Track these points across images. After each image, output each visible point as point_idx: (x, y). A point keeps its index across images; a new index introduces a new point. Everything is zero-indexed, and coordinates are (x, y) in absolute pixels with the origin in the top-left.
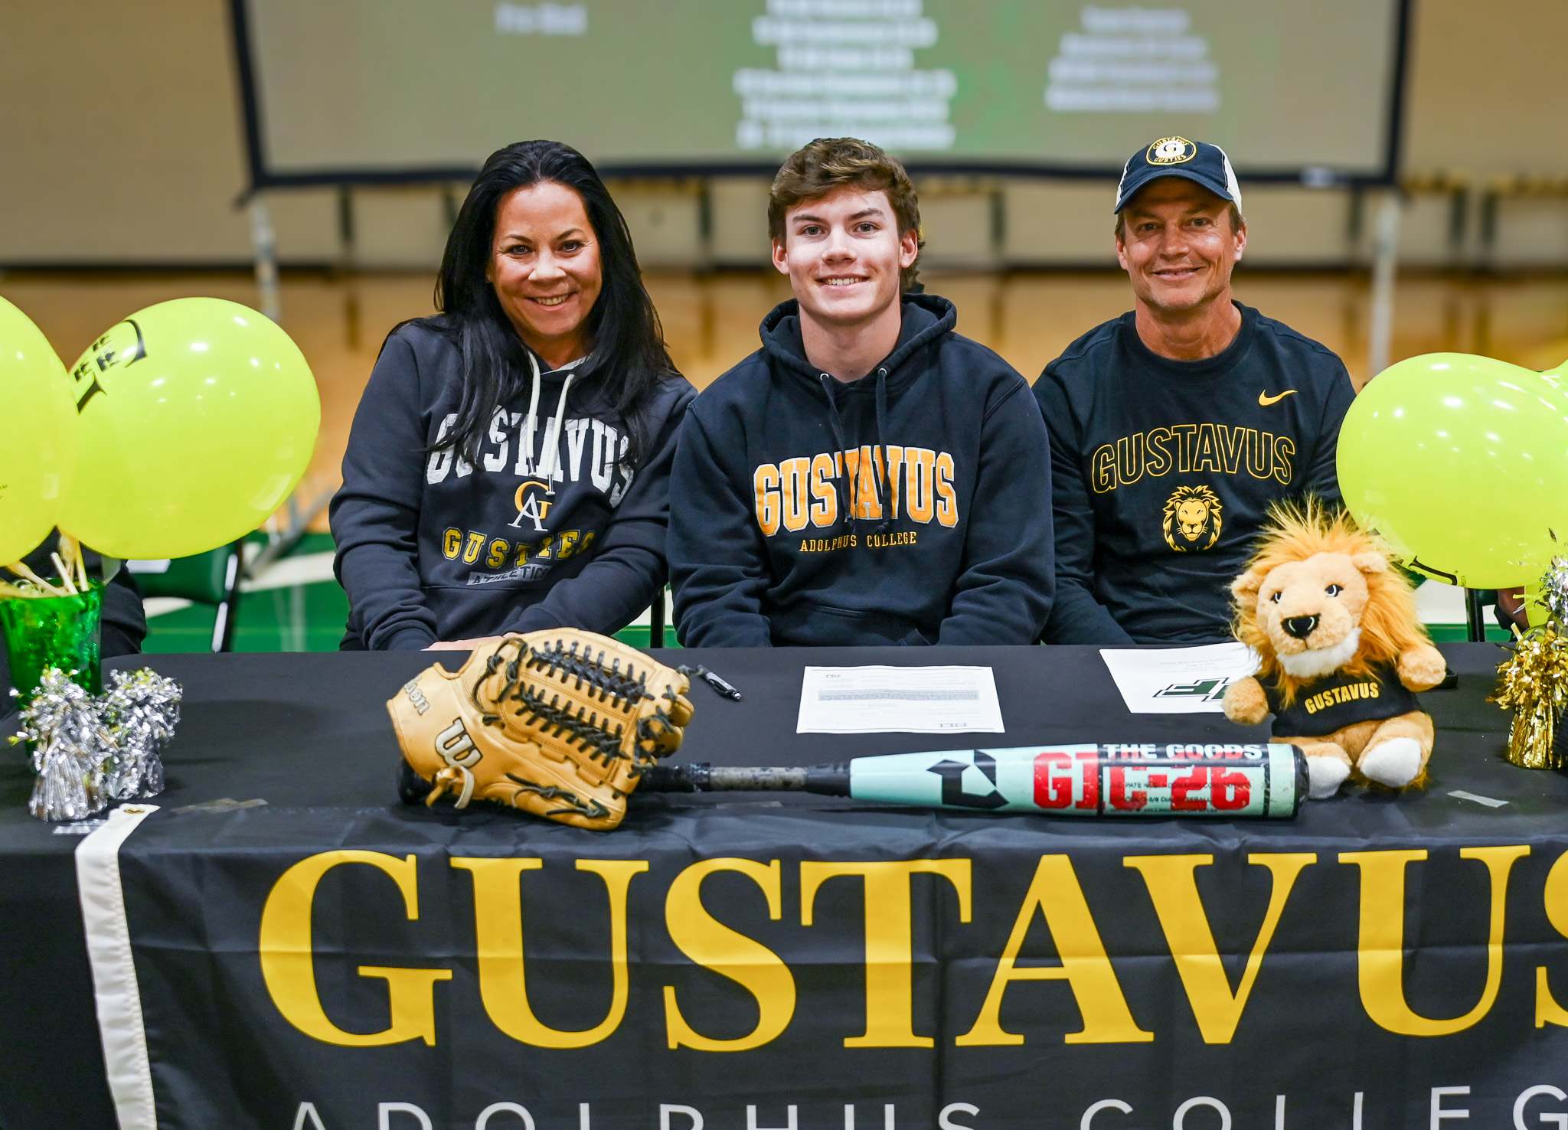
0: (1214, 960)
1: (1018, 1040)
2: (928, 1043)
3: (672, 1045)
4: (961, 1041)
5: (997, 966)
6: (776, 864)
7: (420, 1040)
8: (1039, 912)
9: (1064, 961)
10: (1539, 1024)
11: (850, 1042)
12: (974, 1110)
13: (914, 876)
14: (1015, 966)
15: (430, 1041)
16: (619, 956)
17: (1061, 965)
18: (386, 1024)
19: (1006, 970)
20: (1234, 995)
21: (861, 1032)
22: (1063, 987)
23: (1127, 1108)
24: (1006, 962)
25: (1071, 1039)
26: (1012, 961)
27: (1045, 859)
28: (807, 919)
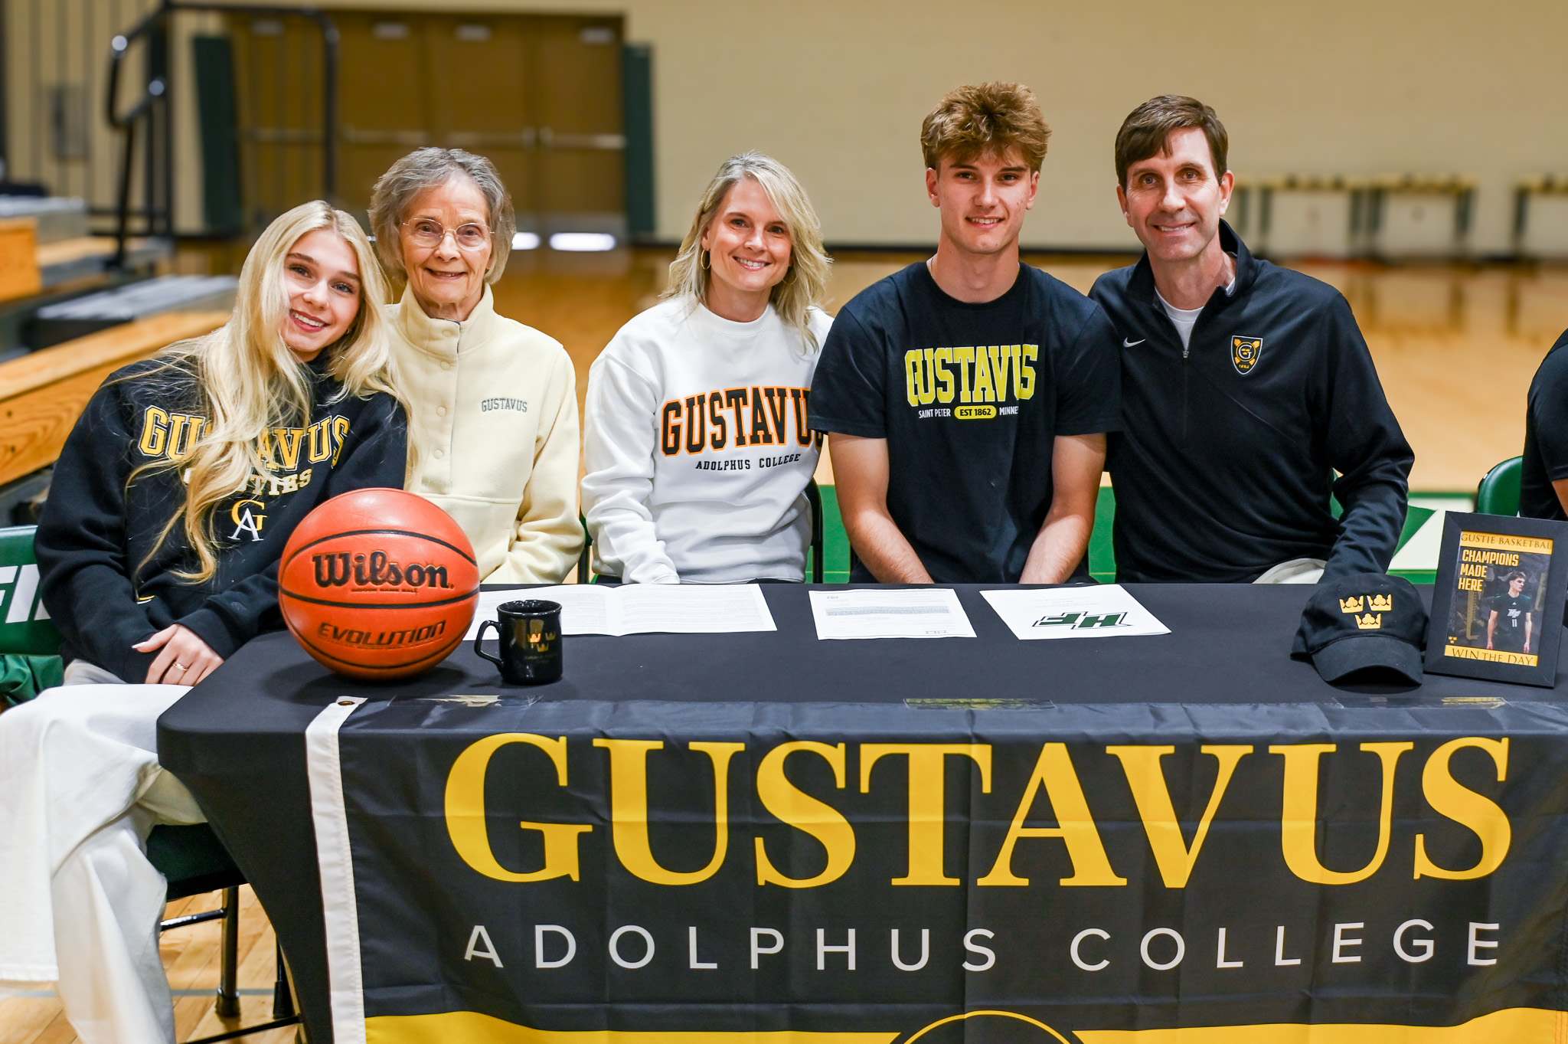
0: (1174, 826)
1: (1024, 882)
2: (956, 882)
3: (761, 882)
4: (981, 882)
5: (1010, 826)
6: (842, 746)
7: (568, 877)
8: (1042, 788)
9: (1060, 823)
10: (1417, 876)
11: (896, 882)
12: (990, 934)
13: (946, 756)
14: (1023, 827)
15: (576, 878)
16: (722, 818)
17: (1058, 827)
18: (541, 865)
19: (1017, 830)
20: (1188, 850)
21: (905, 874)
22: (1060, 842)
23: (1106, 936)
24: (1017, 823)
25: (1064, 882)
26: (1021, 823)
27: (1047, 746)
28: (865, 788)
